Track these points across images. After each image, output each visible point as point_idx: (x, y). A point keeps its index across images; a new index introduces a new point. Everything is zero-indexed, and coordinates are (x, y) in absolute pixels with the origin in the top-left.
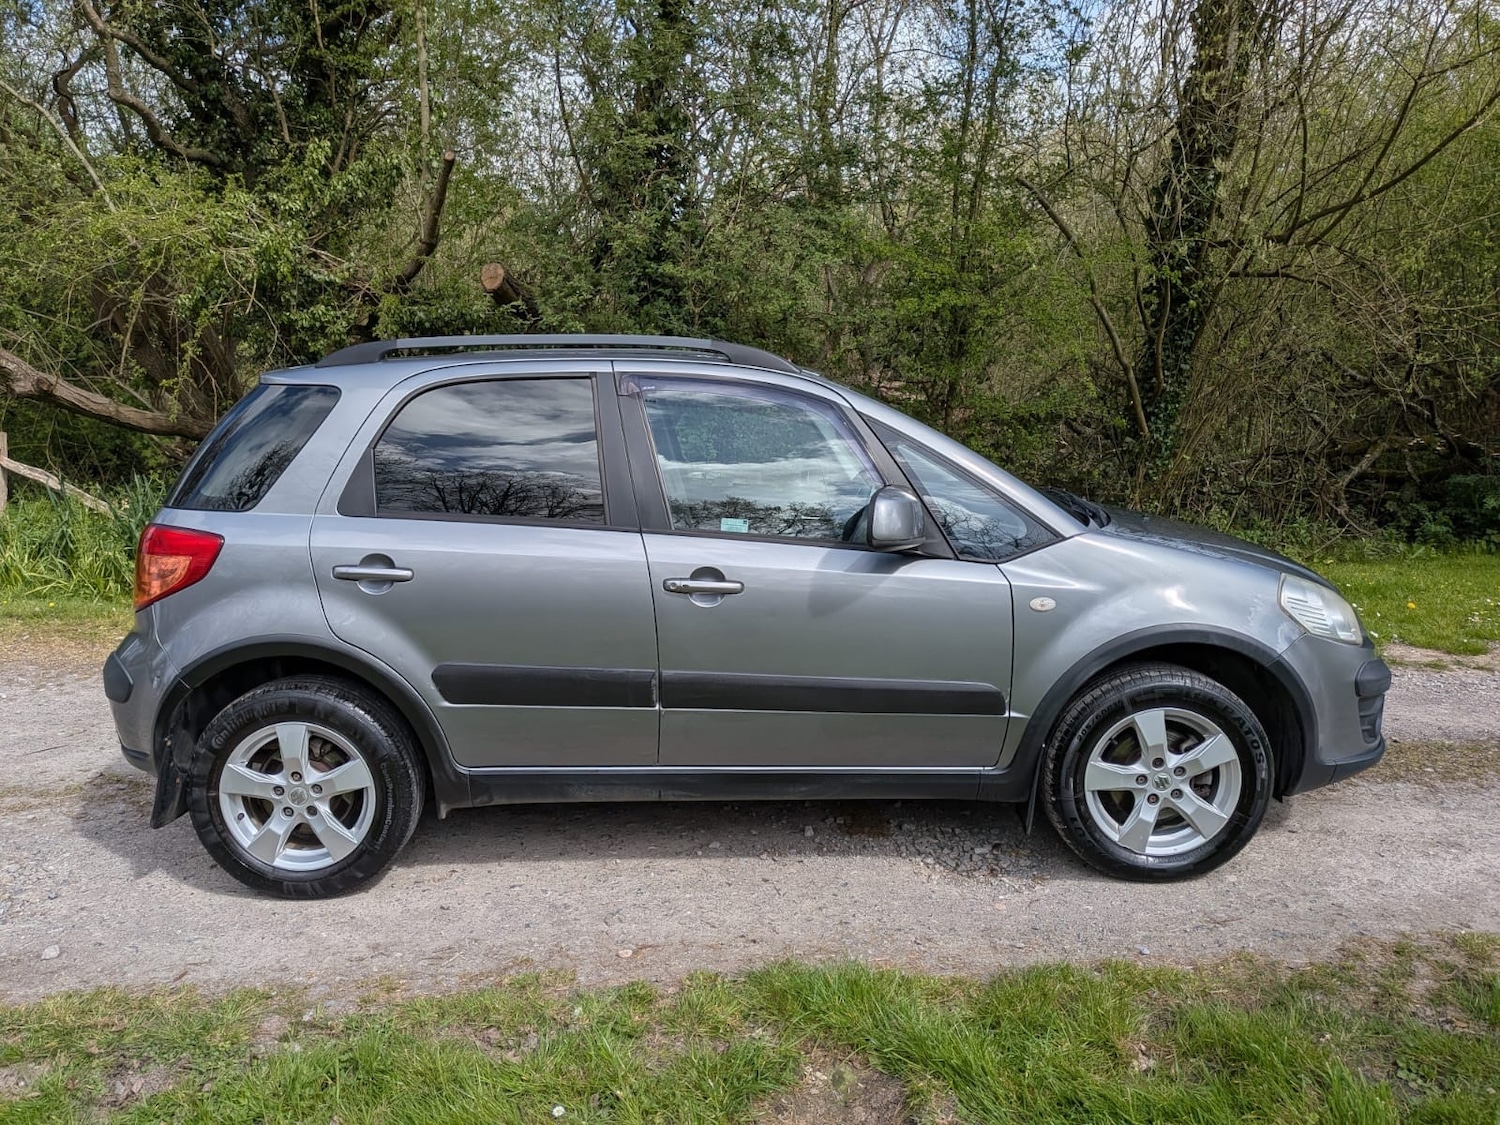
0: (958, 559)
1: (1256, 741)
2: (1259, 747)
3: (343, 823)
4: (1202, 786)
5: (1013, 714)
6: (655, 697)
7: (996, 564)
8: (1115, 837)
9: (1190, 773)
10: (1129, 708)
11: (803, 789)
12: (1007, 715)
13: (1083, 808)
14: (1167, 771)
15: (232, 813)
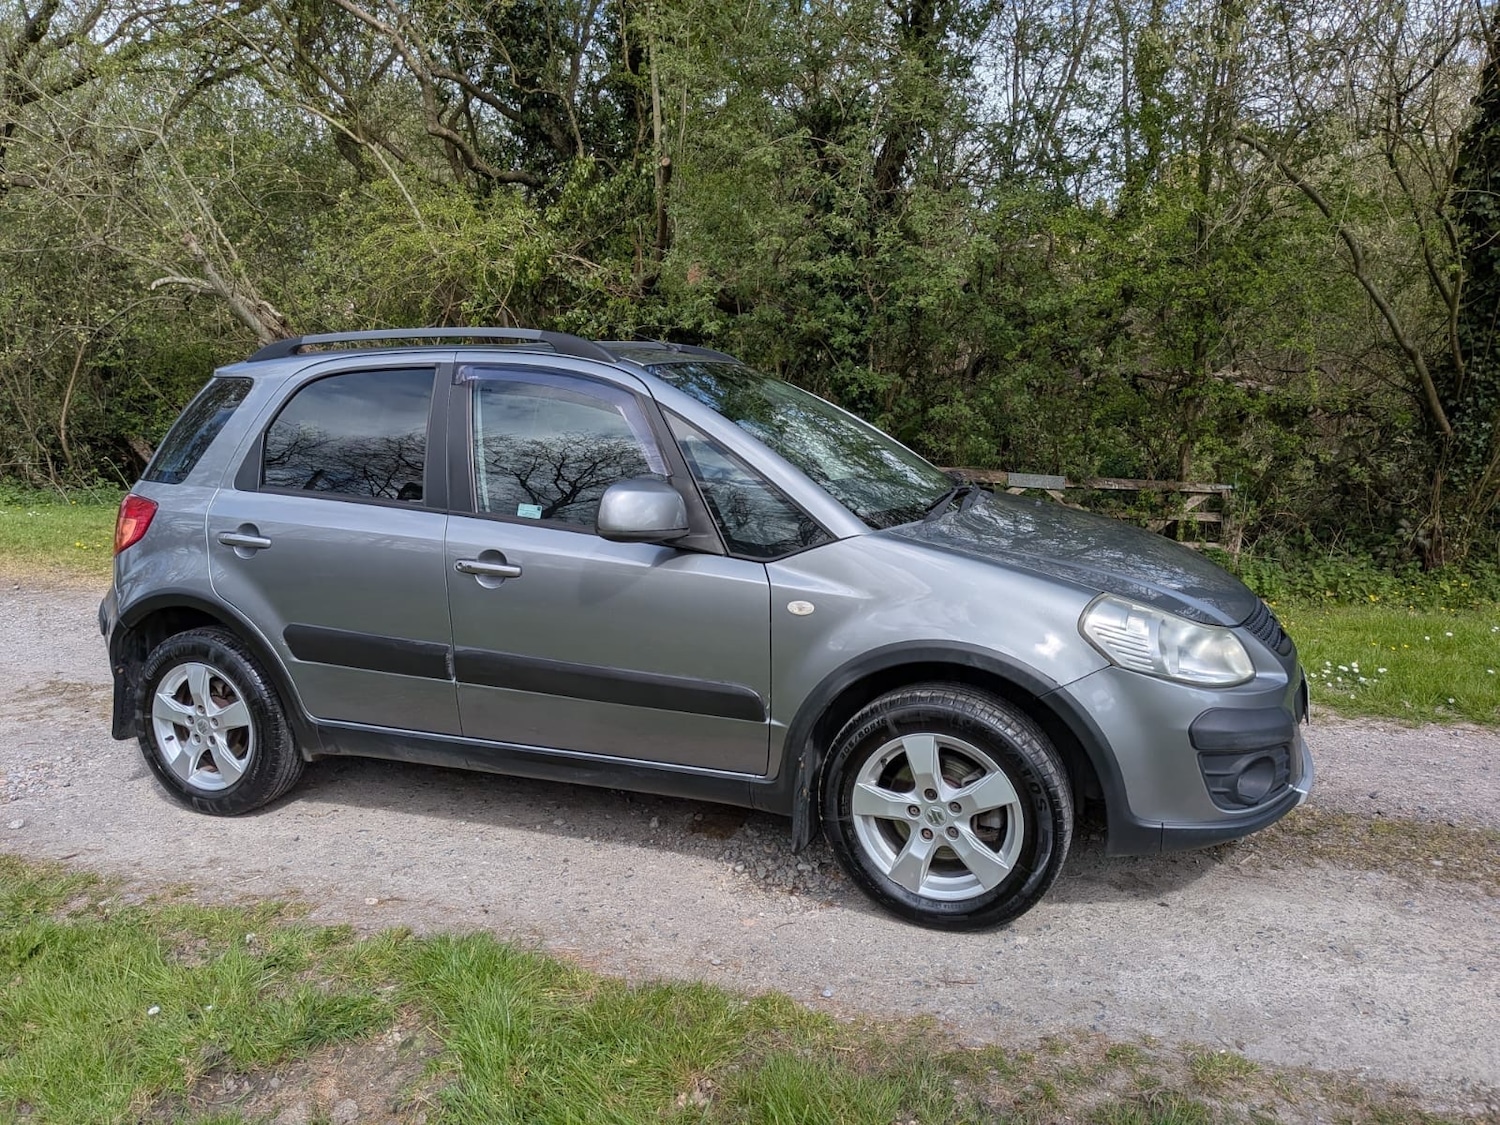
0: (728, 556)
1: (1036, 785)
2: (1039, 792)
3: (234, 754)
4: (989, 829)
5: (773, 722)
6: (451, 670)
7: (764, 563)
8: (887, 870)
9: (969, 812)
10: (894, 730)
11: (587, 775)
12: (767, 722)
13: (850, 833)
14: (941, 805)
15: (163, 732)
